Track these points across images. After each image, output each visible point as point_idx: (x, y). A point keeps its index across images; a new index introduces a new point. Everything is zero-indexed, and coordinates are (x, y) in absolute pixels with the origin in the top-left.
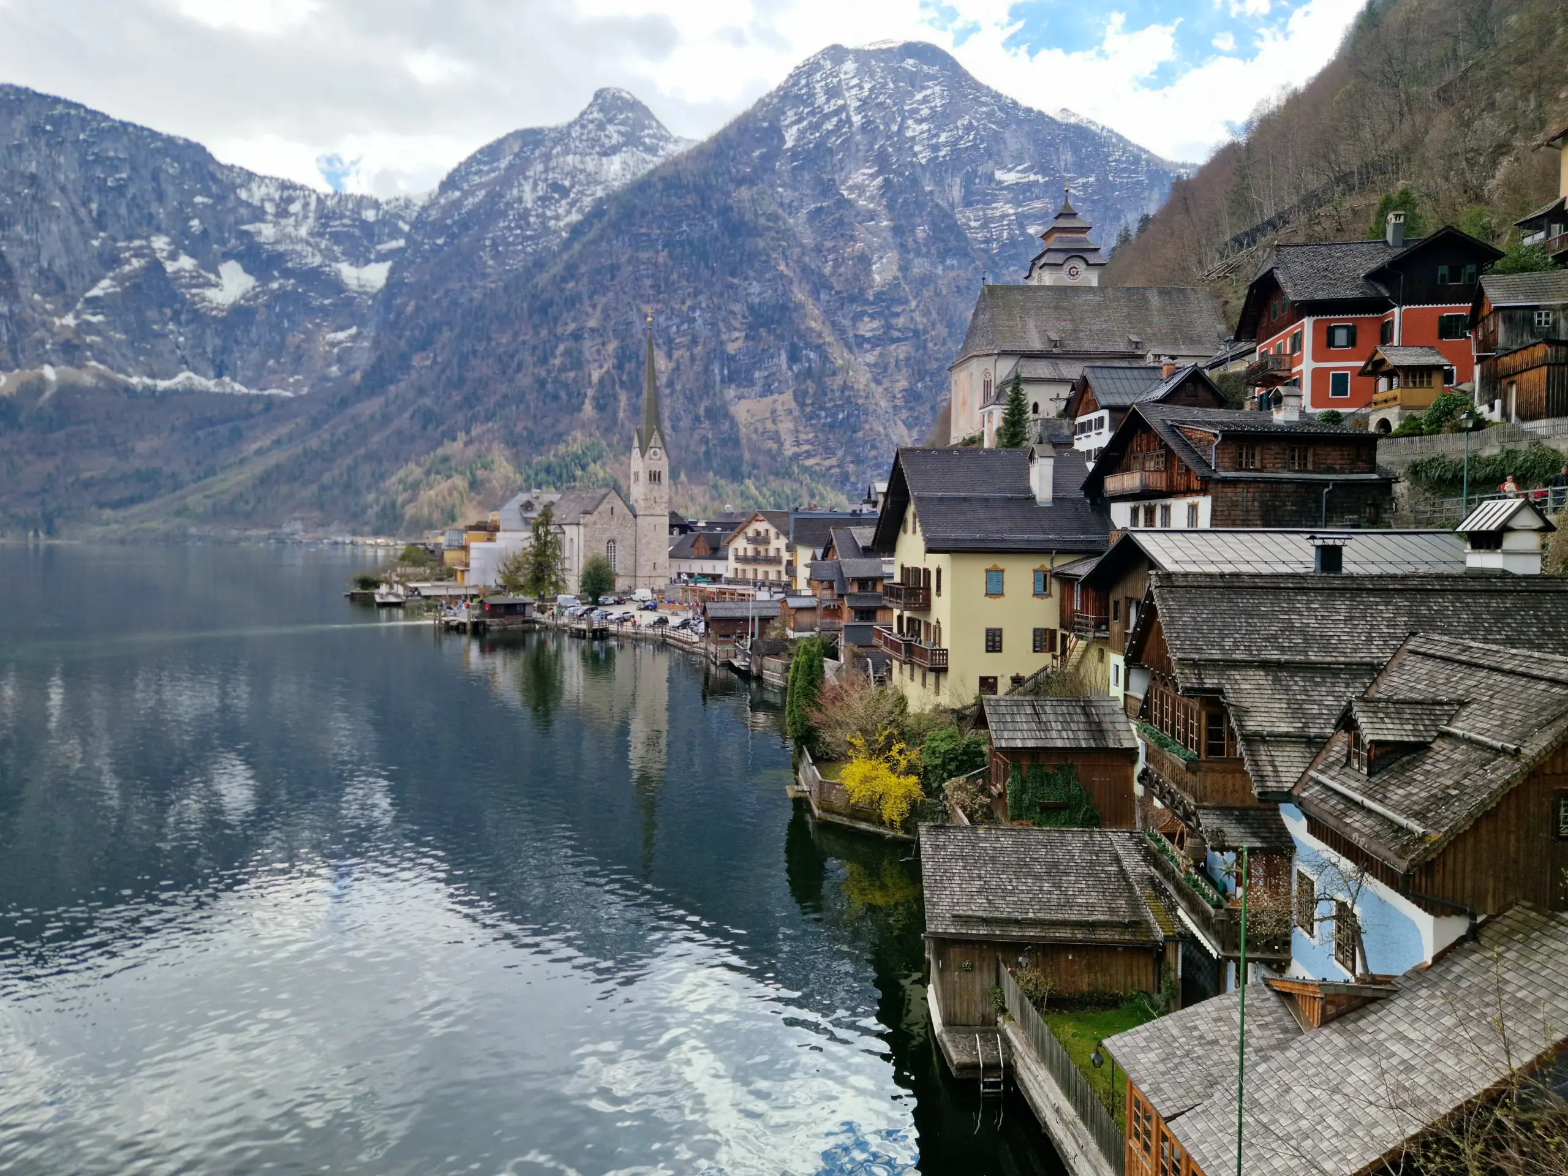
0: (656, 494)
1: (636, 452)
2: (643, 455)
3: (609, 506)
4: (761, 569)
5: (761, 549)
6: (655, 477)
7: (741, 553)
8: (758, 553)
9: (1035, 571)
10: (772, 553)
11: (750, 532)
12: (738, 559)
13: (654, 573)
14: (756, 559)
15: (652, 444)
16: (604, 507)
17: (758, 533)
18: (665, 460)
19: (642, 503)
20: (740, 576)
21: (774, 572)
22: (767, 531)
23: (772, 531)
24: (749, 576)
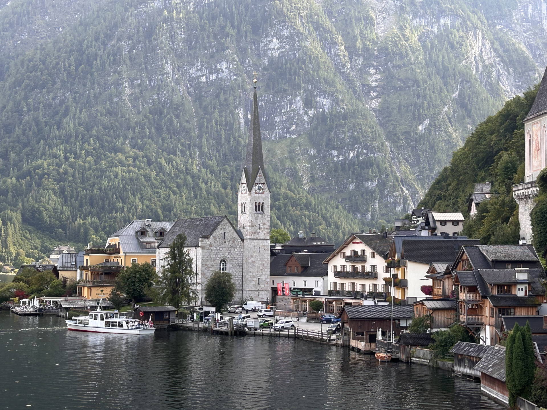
0: (260, 222)
1: (243, 188)
2: (250, 190)
3: (222, 232)
4: (359, 283)
5: (359, 266)
6: (259, 207)
7: (338, 269)
8: (354, 269)
10: (368, 269)
11: (348, 252)
12: (338, 274)
13: (258, 288)
14: (355, 274)
15: (257, 180)
16: (218, 232)
17: (356, 253)
18: (267, 194)
19: (248, 228)
20: (339, 288)
21: (369, 285)
22: (364, 251)
23: (368, 251)
24: (348, 288)
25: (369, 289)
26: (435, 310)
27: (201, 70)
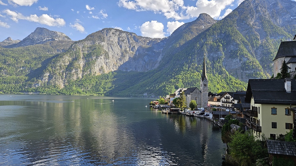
0: (206, 89)
1: (201, 81)
2: (203, 81)
3: (196, 91)
4: (228, 104)
5: (228, 100)
6: (205, 85)
7: (223, 101)
8: (227, 101)
9: (285, 109)
10: (230, 101)
11: (225, 96)
12: (222, 102)
13: (205, 104)
14: (227, 102)
15: (205, 79)
17: (227, 97)
19: (203, 90)
20: (223, 106)
21: (230, 105)
22: (229, 96)
23: (230, 97)
24: (225, 106)
25: (230, 106)
26: (233, 114)
27: (213, 54)
